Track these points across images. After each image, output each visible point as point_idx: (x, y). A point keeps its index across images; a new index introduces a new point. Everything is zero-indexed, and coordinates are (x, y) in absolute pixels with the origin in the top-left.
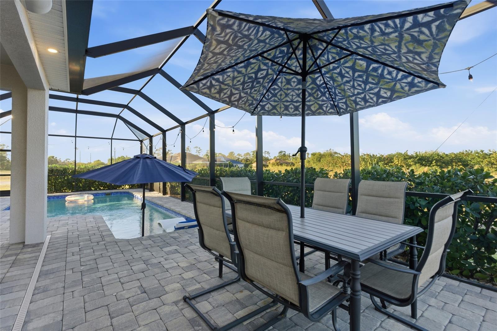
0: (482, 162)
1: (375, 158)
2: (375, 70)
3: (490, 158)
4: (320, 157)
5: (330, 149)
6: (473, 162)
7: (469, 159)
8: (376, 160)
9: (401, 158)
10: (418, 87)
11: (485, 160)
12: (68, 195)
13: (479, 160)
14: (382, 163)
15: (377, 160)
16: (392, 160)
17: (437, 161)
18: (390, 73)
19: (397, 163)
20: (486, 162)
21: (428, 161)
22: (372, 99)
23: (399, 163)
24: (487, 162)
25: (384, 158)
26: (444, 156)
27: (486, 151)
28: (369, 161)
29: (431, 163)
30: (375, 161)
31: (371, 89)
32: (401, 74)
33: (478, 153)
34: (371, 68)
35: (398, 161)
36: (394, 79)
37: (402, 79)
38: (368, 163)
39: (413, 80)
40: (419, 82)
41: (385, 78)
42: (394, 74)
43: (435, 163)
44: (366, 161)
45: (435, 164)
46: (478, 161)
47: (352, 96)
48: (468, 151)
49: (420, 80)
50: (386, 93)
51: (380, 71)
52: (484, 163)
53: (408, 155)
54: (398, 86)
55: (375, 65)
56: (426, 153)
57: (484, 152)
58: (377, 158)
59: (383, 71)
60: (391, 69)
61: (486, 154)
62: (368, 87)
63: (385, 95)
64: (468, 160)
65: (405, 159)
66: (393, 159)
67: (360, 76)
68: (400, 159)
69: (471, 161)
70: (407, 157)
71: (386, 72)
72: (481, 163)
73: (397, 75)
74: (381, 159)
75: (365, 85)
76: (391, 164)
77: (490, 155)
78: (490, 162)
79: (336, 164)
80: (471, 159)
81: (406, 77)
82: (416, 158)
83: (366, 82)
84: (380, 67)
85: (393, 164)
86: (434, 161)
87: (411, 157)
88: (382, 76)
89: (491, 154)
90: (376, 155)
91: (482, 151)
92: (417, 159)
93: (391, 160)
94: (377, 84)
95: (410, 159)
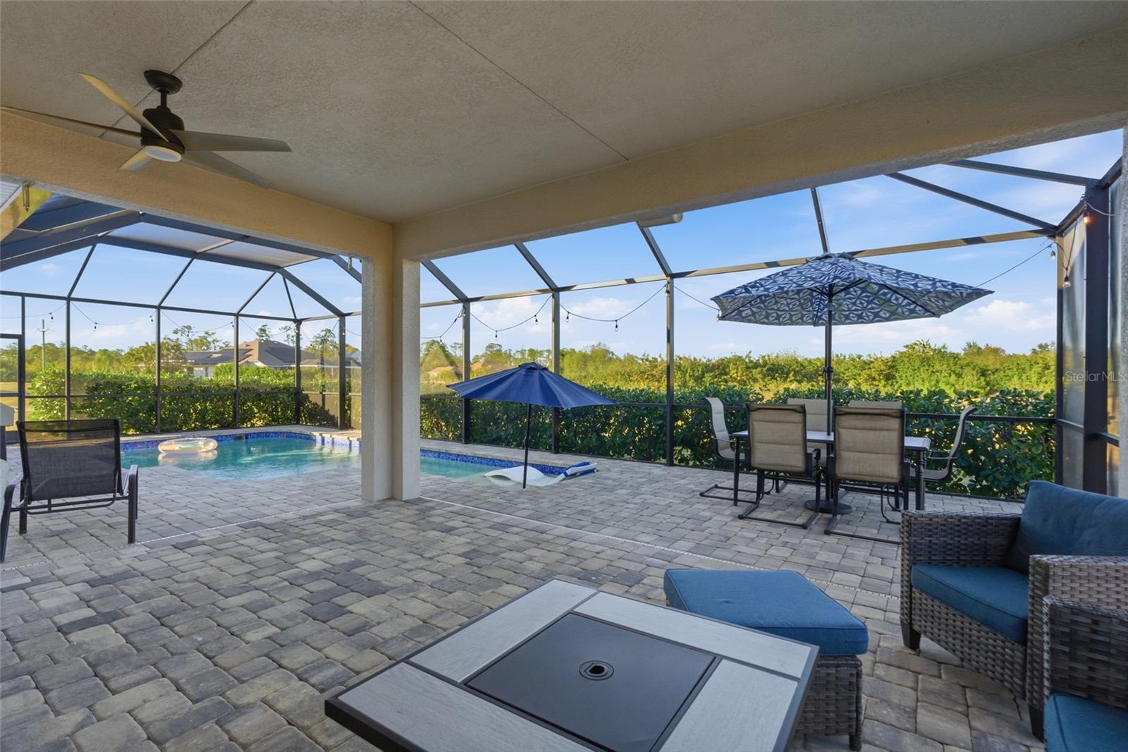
0: (860, 375)
1: (699, 365)
2: (885, 294)
3: (870, 368)
4: (584, 359)
5: (599, 344)
6: (847, 375)
7: (842, 370)
8: (700, 369)
9: (741, 366)
10: (917, 313)
11: (864, 372)
12: (165, 440)
13: (855, 371)
14: (711, 374)
15: (703, 369)
16: (727, 370)
17: (796, 373)
18: (897, 299)
19: (735, 375)
20: (864, 375)
21: (783, 373)
22: (868, 316)
23: (737, 376)
24: (866, 376)
25: (714, 365)
26: (806, 364)
27: (865, 358)
28: (689, 371)
29: (787, 377)
30: (698, 371)
31: (872, 308)
32: (906, 301)
33: (853, 360)
34: (882, 292)
35: (737, 373)
36: (899, 305)
37: (906, 305)
38: (687, 375)
39: (915, 307)
40: (920, 310)
41: (891, 302)
42: (900, 301)
43: (793, 376)
44: (683, 371)
45: (793, 378)
46: (854, 373)
47: (845, 311)
48: (839, 355)
49: (921, 308)
50: (885, 314)
51: (888, 296)
52: (862, 377)
53: (751, 362)
54: (900, 310)
55: (886, 291)
56: (777, 357)
57: (862, 358)
58: (702, 365)
59: (891, 296)
60: (899, 296)
61: (865, 362)
62: (870, 306)
63: (884, 316)
64: (840, 372)
65: (748, 368)
66: (728, 367)
67: (866, 296)
68: (740, 369)
69: (844, 374)
70: (751, 365)
71: (894, 298)
72: (858, 378)
73: (903, 301)
74: (709, 368)
75: (868, 304)
76: (725, 377)
77: (869, 364)
78: (869, 375)
79: (630, 376)
80: (845, 370)
81: (909, 304)
82: (764, 366)
83: (869, 303)
84: (889, 293)
85: (729, 376)
86: (792, 373)
87: (756, 365)
88: (889, 300)
89: (872, 362)
90: (700, 360)
91: (859, 357)
92: (765, 369)
93: (724, 369)
94: (880, 305)
95: (756, 368)
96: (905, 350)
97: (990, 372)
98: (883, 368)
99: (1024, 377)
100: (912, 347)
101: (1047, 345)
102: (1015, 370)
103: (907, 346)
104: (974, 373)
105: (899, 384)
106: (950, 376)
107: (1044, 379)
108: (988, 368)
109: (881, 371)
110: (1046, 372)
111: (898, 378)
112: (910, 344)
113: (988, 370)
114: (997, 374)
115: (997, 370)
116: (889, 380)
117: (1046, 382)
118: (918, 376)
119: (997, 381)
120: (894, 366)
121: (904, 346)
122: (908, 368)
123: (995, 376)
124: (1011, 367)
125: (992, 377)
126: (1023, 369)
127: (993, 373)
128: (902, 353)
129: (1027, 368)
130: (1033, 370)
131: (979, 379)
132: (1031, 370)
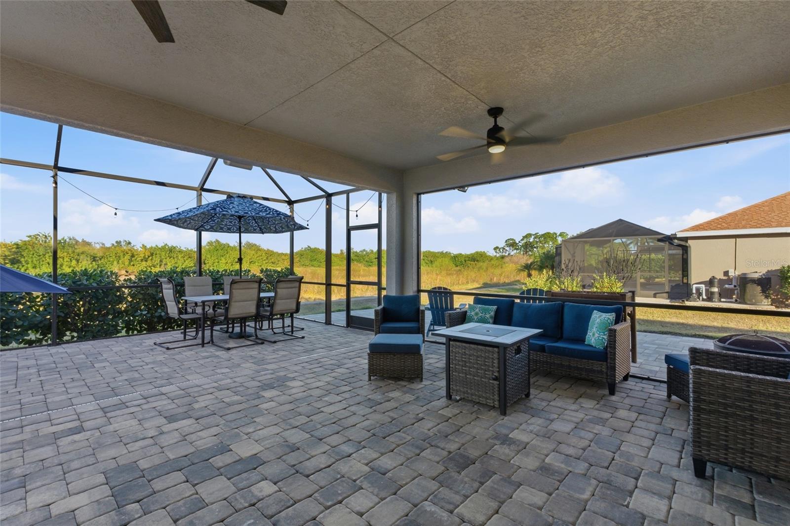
96: (28, 239)
97: (98, 258)
98: (7, 253)
99: (120, 262)
100: (36, 237)
101: (120, 242)
102: (114, 257)
103: (30, 236)
104: (89, 259)
105: (25, 268)
106: (71, 261)
107: (132, 263)
108: (96, 255)
109: (6, 256)
110: (133, 259)
111: (23, 262)
112: (34, 234)
113: (97, 257)
114: (103, 260)
115: (102, 257)
116: (15, 264)
117: (133, 265)
118: (43, 261)
119: (103, 265)
120: (18, 252)
121: (27, 236)
122: (33, 254)
123: (102, 261)
124: (111, 255)
125: (100, 262)
126: (119, 257)
127: (100, 259)
128: (25, 241)
129: (122, 256)
130: (126, 257)
131: (92, 264)
132: (124, 258)
